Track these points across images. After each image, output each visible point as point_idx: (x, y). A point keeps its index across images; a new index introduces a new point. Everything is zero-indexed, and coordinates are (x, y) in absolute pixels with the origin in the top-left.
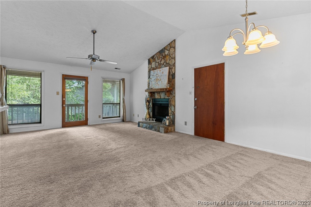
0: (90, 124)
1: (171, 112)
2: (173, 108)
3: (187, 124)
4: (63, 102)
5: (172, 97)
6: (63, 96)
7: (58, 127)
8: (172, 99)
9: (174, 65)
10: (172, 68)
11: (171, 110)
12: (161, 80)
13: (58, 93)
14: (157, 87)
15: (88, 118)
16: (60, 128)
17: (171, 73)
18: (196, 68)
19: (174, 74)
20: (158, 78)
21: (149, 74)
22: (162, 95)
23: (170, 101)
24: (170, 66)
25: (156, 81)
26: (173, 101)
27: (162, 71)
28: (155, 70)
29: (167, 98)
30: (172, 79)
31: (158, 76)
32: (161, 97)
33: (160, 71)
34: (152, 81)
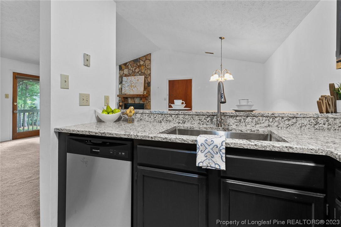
4: (14, 107)
6: (14, 100)
7: (7, 140)
9: (150, 75)
10: (148, 78)
12: (136, 87)
13: (7, 96)
14: (133, 93)
16: (11, 140)
17: (147, 82)
18: (170, 81)
19: (150, 83)
20: (133, 85)
21: (120, 80)
22: (136, 100)
23: (146, 106)
24: (146, 75)
25: (130, 87)
26: (148, 106)
27: (137, 79)
28: (128, 77)
29: (143, 103)
30: (147, 86)
31: (132, 83)
32: (135, 101)
33: (135, 78)
34: (125, 87)
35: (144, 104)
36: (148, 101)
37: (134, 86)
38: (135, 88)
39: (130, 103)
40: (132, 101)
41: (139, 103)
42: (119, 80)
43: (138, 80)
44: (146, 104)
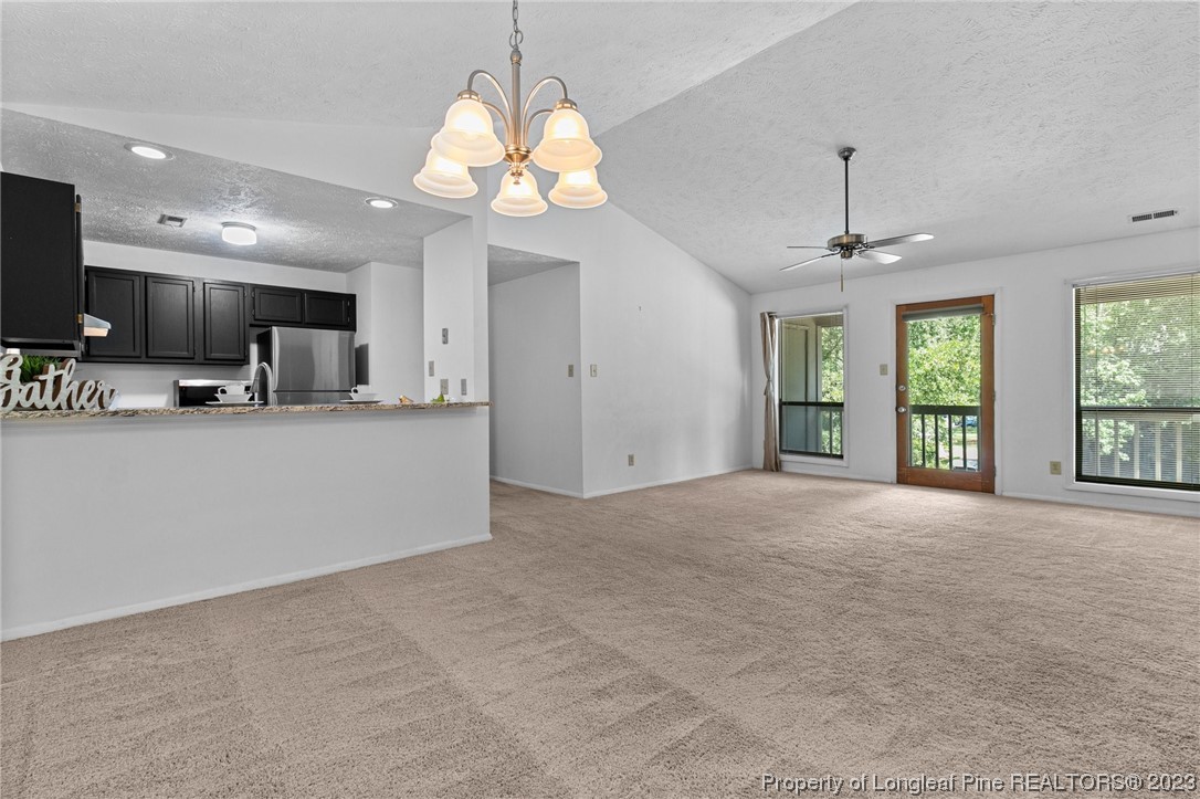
0: (1005, 494)
4: (901, 399)
6: (901, 378)
7: (885, 480)
13: (884, 370)
15: (996, 464)
16: (892, 483)
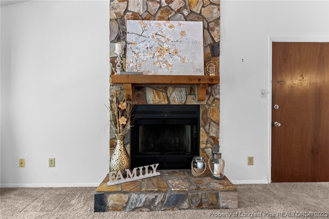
1: (206, 138)
2: (214, 128)
3: (255, 161)
5: (210, 102)
8: (210, 105)
9: (217, 21)
10: (213, 30)
11: (208, 133)
12: (179, 54)
14: (166, 70)
17: (209, 41)
18: (275, 45)
19: (218, 44)
20: (165, 46)
21: (116, 30)
22: (174, 94)
23: (206, 112)
24: (206, 23)
25: (158, 54)
26: (213, 111)
27: (178, 30)
28: (146, 22)
29: (195, 103)
30: (210, 55)
31: (163, 40)
32: (171, 99)
33: (171, 27)
34: (137, 51)
35: (198, 106)
36: (212, 99)
37: (171, 51)
38: (175, 57)
39: (151, 102)
40: (159, 97)
41: (185, 105)
42: (111, 30)
43: (183, 33)
44: (207, 107)
